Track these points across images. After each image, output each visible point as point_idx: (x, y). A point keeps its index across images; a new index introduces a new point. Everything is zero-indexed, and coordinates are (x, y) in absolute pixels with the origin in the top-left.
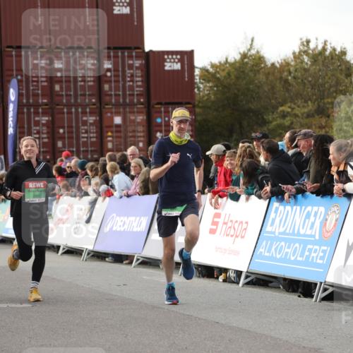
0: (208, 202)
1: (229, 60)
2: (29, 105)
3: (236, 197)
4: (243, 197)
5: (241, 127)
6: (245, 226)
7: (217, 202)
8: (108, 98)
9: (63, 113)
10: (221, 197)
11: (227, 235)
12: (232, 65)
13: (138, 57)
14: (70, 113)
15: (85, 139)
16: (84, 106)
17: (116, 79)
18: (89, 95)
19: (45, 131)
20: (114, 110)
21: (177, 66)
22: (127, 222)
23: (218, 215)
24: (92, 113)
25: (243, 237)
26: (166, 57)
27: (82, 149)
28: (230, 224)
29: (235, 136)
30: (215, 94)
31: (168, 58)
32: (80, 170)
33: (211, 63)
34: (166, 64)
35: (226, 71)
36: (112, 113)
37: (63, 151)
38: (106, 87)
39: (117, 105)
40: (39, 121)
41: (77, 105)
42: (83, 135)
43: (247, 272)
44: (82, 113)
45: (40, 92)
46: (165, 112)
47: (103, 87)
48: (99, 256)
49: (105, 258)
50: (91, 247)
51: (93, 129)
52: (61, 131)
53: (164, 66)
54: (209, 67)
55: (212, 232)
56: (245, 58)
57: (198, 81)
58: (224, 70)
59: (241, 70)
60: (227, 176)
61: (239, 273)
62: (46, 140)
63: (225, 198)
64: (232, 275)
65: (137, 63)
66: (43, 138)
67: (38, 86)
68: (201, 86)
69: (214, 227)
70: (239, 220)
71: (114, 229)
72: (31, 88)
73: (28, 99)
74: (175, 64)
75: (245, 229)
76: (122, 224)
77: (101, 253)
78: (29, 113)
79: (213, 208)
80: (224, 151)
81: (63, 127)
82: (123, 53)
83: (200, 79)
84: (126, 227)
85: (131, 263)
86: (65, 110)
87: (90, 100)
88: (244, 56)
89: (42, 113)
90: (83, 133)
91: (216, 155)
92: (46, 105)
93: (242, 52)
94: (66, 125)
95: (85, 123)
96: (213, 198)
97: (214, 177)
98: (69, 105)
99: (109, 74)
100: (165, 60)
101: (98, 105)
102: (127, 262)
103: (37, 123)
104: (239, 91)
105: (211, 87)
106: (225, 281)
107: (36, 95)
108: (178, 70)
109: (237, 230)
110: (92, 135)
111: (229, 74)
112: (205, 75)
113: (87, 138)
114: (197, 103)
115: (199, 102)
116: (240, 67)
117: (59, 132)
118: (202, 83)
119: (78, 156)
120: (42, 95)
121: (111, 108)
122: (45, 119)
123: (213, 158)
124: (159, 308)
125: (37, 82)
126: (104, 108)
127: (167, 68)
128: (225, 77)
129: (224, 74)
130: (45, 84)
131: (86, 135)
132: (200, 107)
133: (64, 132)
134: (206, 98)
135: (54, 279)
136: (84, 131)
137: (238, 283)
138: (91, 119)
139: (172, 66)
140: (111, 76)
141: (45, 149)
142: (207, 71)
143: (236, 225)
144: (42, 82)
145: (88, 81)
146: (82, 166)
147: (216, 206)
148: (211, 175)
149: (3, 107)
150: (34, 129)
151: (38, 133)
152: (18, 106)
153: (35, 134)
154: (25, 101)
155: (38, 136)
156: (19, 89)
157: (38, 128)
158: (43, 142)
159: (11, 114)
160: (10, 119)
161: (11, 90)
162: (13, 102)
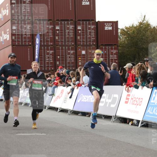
0: (124, 89)
1: (134, 26)
2: (44, 46)
3: (137, 87)
4: (140, 87)
5: (139, 55)
6: (141, 100)
7: (128, 89)
8: (79, 42)
9: (60, 49)
10: (130, 87)
11: (133, 104)
12: (135, 28)
13: (93, 24)
14: (62, 49)
15: (69, 61)
16: (69, 46)
17: (83, 34)
18: (71, 41)
19: (51, 57)
20: (82, 48)
21: (110, 28)
22: (88, 98)
23: (129, 95)
24: (72, 49)
25: (140, 105)
26: (105, 24)
27: (67, 65)
28: (134, 99)
29: (136, 60)
30: (127, 41)
31: (106, 25)
32: (67, 75)
33: (126, 27)
34: (105, 27)
35: (133, 30)
36: (81, 49)
37: (59, 66)
38: (79, 37)
39: (83, 46)
41: (65, 46)
42: (68, 59)
43: (142, 121)
44: (68, 49)
45: (49, 40)
46: (105, 49)
47: (77, 38)
48: (75, 113)
49: (78, 114)
50: (72, 109)
51: (73, 56)
52: (59, 57)
53: (105, 28)
54: (125, 29)
55: (126, 102)
56: (141, 25)
57: (120, 35)
58: (131, 30)
59: (139, 30)
60: (133, 78)
61: (138, 121)
62: (52, 61)
63: (132, 88)
64: (135, 122)
65: (92, 27)
66: (50, 60)
67: (48, 37)
68: (121, 37)
69: (127, 100)
70: (139, 97)
71: (82, 101)
72: (45, 38)
73: (44, 43)
74: (109, 27)
75: (141, 102)
76: (85, 99)
77: (76, 111)
78: (44, 49)
79: (127, 92)
80: (132, 66)
81: (59, 56)
82: (86, 22)
83: (121, 34)
84: (87, 100)
85: (90, 116)
86: (60, 48)
87: (71, 43)
88: (141, 23)
89: (50, 49)
90: (68, 58)
91: (128, 68)
92: (52, 46)
93: (140, 22)
94: (61, 54)
95: (69, 54)
96: (127, 87)
97: (127, 78)
98: (62, 46)
99: (80, 32)
100: (105, 26)
101: (75, 45)
102: (88, 115)
103: (48, 54)
104: (138, 39)
105: (125, 38)
106: (132, 125)
107: (47, 41)
108: (111, 30)
109: (138, 102)
110: (72, 59)
111: (134, 32)
112: (123, 32)
113: (70, 60)
114: (119, 45)
115: (120, 44)
116: (138, 29)
117: (57, 58)
118: (122, 36)
119: (66, 68)
121: (81, 47)
122: (51, 52)
123: (127, 69)
124: (103, 136)
125: (48, 35)
126: (77, 47)
127: (106, 29)
128: (132, 33)
129: (131, 32)
130: (52, 36)
131: (69, 59)
132: (121, 47)
133: (60, 58)
134: (123, 42)
135: (56, 123)
136: (68, 57)
137: (138, 126)
138: (72, 52)
139: (108, 28)
140: (81, 33)
141: (51, 65)
142: (124, 30)
143: (137, 100)
144: (50, 35)
145: (71, 35)
146: (68, 73)
147: (128, 91)
148: (126, 77)
149: (33, 46)
150: (47, 56)
151: (48, 58)
152: (40, 46)
153: (47, 58)
154: (42, 44)
155: (48, 59)
156: (40, 39)
157: (48, 56)
158: (51, 62)
159: (37, 50)
160: (36, 52)
161: (37, 39)
162: (37, 44)
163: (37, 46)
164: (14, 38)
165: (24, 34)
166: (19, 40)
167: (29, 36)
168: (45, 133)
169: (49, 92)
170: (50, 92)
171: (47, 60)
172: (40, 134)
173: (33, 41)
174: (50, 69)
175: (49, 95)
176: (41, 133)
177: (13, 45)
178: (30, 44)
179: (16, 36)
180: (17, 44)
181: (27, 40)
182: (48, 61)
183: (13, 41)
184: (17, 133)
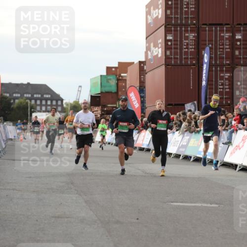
2: (216, 65)
9: (241, 71)
19: (227, 84)
40: (223, 76)
45: (224, 56)
52: (239, 83)
62: (228, 90)
66: (226, 89)
67: (223, 52)
72: (218, 53)
73: (216, 60)
78: (216, 71)
89: (226, 71)
92: (229, 65)
94: (242, 80)
98: (245, 65)
103: (222, 78)
107: (222, 58)
120: (226, 58)
122: (227, 75)
125: (223, 49)
130: (229, 50)
141: (227, 97)
144: (226, 48)
149: (199, 66)
150: (220, 82)
151: (222, 84)
152: (210, 65)
153: (220, 85)
154: (213, 62)
155: (222, 87)
156: (210, 54)
157: (222, 81)
158: (226, 92)
159: (204, 72)
160: (204, 75)
161: (206, 55)
162: (206, 63)
163: (205, 67)
164: (168, 53)
165: (185, 47)
166: (176, 56)
167: (193, 50)
168: (216, 204)
169: (222, 140)
170: (224, 138)
171: (220, 88)
172: (209, 205)
173: (198, 58)
174: (224, 102)
175: (223, 144)
176: (211, 204)
177: (167, 65)
178: (194, 62)
179: (173, 51)
180: (173, 62)
181: (189, 57)
182: (222, 90)
183: (167, 58)
184: (172, 202)
